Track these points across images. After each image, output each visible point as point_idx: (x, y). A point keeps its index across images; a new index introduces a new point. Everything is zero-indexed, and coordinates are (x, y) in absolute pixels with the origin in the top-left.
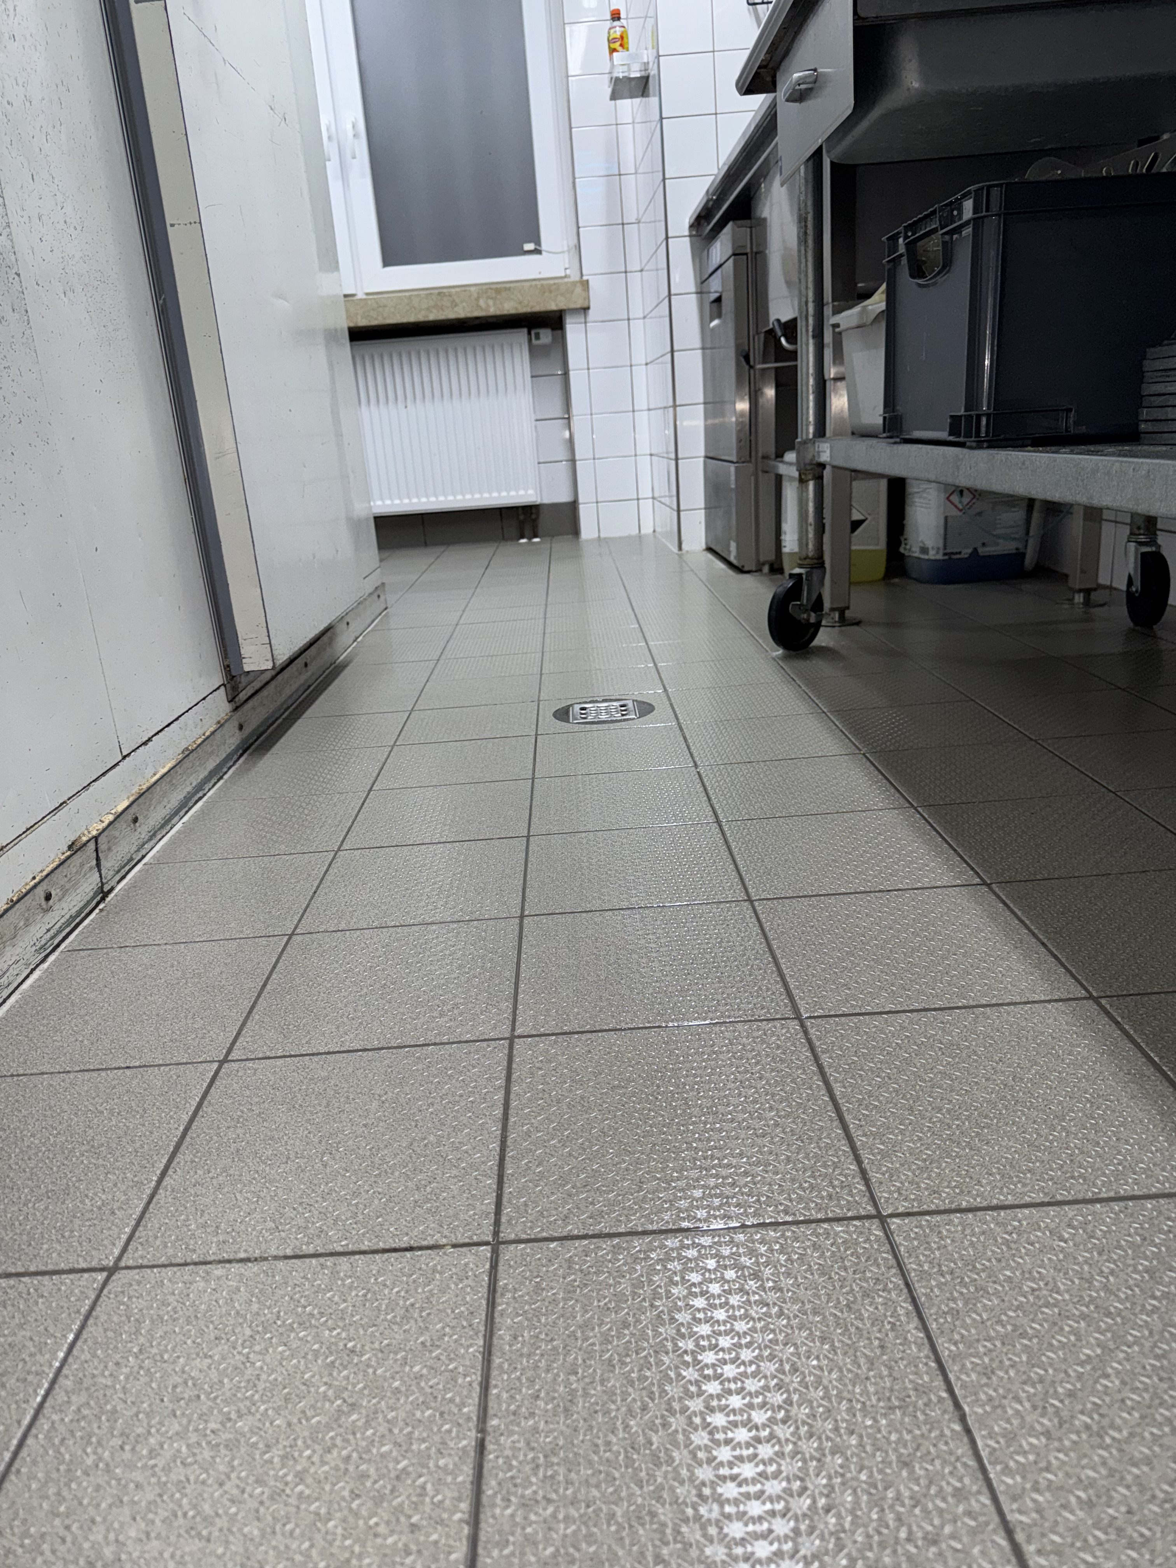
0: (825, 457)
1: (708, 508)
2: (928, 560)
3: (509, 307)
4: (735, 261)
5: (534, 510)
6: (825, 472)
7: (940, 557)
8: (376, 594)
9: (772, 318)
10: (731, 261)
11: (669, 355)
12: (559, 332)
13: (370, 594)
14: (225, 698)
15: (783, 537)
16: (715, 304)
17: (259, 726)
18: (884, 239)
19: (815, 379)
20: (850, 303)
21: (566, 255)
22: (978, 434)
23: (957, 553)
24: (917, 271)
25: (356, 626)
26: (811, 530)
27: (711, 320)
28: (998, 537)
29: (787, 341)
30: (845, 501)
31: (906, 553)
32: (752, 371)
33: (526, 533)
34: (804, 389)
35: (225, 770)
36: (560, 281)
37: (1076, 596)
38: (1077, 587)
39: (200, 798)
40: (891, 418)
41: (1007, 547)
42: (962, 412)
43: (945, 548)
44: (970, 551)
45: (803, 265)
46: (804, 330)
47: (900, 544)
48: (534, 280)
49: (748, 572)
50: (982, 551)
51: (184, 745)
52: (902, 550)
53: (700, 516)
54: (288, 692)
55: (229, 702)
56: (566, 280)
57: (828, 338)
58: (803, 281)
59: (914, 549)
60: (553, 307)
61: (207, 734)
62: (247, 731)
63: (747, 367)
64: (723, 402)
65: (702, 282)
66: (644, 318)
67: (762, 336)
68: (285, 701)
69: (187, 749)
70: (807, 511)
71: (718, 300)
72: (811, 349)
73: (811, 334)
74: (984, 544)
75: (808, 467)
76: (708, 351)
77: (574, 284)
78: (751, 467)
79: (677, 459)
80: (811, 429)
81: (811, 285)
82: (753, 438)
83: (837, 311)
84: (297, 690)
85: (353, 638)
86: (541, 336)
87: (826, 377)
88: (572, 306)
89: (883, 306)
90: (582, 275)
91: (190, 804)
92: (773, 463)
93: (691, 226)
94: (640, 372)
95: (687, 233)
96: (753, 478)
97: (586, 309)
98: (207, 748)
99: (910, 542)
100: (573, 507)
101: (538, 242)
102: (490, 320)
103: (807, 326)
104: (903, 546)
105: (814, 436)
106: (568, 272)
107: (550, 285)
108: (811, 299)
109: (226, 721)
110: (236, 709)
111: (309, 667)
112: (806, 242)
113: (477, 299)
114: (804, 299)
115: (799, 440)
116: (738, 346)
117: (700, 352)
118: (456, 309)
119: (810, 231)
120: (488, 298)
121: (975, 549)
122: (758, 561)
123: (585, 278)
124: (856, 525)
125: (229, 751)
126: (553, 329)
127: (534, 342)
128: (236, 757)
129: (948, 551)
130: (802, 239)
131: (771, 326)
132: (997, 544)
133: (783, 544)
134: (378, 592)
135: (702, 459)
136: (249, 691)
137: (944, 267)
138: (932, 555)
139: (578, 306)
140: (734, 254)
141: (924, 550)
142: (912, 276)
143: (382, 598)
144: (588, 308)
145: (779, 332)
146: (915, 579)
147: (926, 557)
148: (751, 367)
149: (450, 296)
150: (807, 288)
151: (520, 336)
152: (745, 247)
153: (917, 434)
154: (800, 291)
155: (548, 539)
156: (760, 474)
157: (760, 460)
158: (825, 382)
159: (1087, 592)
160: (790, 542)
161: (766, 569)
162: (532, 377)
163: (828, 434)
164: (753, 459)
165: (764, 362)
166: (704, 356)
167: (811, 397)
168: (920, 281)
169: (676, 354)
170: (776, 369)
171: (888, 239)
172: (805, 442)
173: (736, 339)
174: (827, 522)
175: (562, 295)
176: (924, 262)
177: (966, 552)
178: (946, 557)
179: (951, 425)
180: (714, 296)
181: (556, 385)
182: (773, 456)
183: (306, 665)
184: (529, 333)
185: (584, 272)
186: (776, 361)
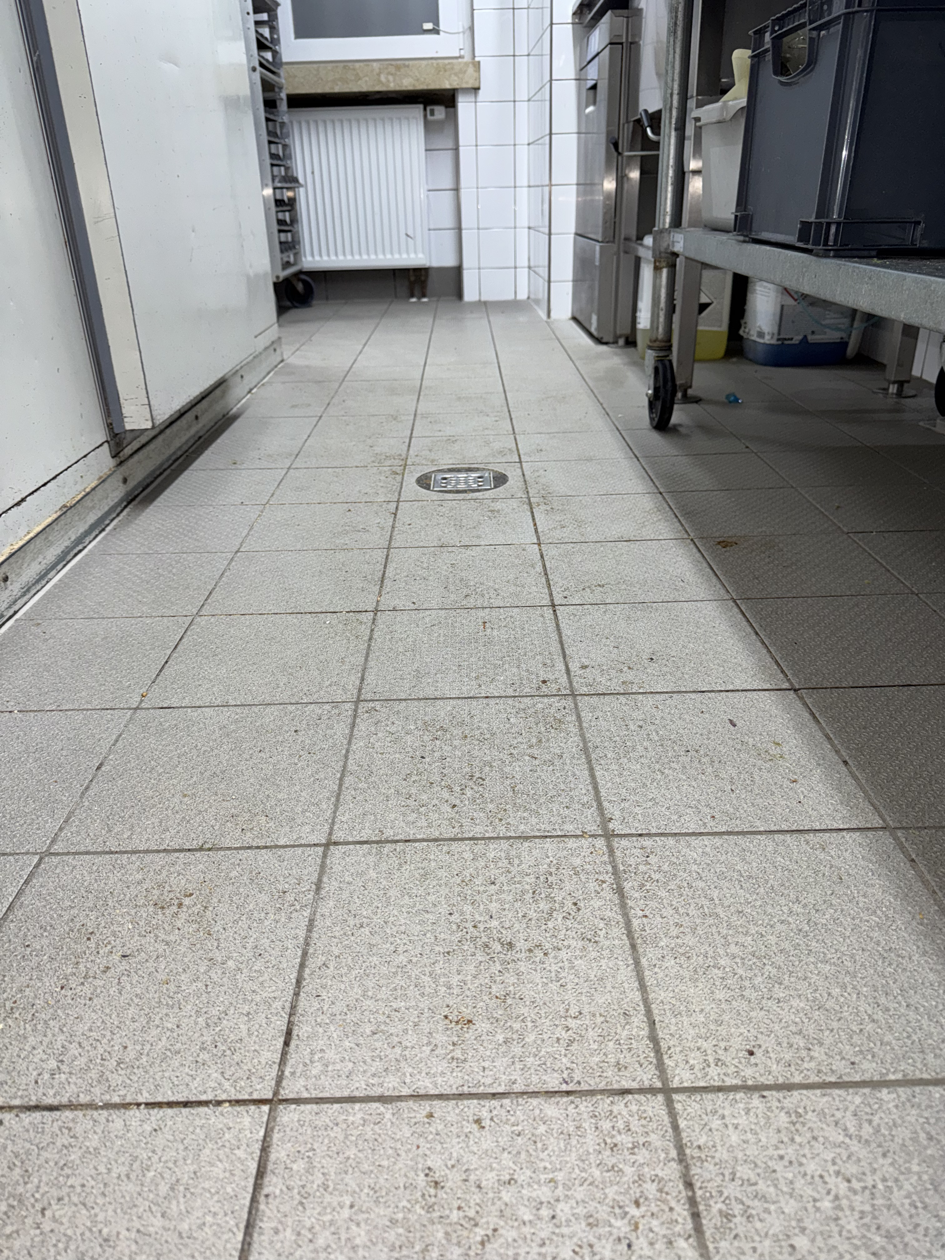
0: (678, 247)
1: (575, 281)
2: (764, 344)
3: (407, 84)
4: (611, 49)
5: (423, 272)
6: (678, 260)
7: (774, 342)
8: (272, 348)
9: (642, 108)
10: (607, 49)
11: (548, 138)
12: (452, 110)
13: (266, 348)
14: (108, 454)
15: (638, 314)
16: (592, 92)
17: (144, 479)
18: (751, 33)
19: (675, 171)
20: (714, 97)
21: (461, 35)
22: (826, 244)
23: (789, 339)
24: (782, 68)
25: (250, 379)
26: (662, 315)
27: (587, 107)
28: (826, 326)
29: (653, 132)
30: (695, 287)
31: (745, 336)
32: (620, 158)
33: (416, 293)
34: (664, 180)
35: (107, 522)
36: (454, 61)
37: (891, 386)
38: (893, 379)
39: (80, 551)
40: (743, 217)
41: (832, 336)
42: (812, 219)
43: (779, 334)
44: (800, 337)
45: (671, 56)
46: (667, 122)
47: (739, 326)
48: (432, 58)
49: (606, 343)
50: (811, 339)
51: (62, 501)
52: (741, 332)
53: (569, 287)
54: (177, 443)
55: (113, 457)
56: (460, 60)
57: (690, 130)
58: (670, 72)
59: (752, 332)
60: (447, 86)
61: (88, 490)
62: (132, 483)
63: (615, 154)
64: (592, 184)
65: (581, 69)
66: (529, 100)
67: (631, 124)
68: (174, 453)
69: (65, 506)
70: (659, 296)
71: (594, 87)
72: (673, 141)
73: (673, 126)
74: (813, 332)
75: (663, 255)
76: (583, 135)
77: (466, 64)
78: (614, 247)
79: (550, 234)
80: (668, 219)
81: (677, 77)
82: (617, 219)
83: (699, 105)
84: (187, 441)
85: (247, 390)
86: (436, 112)
87: (686, 169)
88: (464, 86)
89: (743, 102)
90: (474, 56)
91: (69, 558)
92: (633, 245)
93: (574, 14)
94: (523, 151)
95: (570, 21)
96: (615, 257)
97: (476, 89)
98: (88, 502)
99: (749, 325)
100: (458, 271)
101: (436, 22)
102: (390, 95)
103: (671, 118)
104: (742, 329)
105: (670, 227)
106: (462, 52)
107: (446, 65)
108: (676, 92)
109: (109, 476)
110: (121, 463)
111: (200, 420)
112: (675, 33)
113: (379, 75)
114: (669, 91)
115: (656, 229)
116: (608, 133)
117: (575, 136)
118: (359, 82)
119: (680, 22)
120: (389, 73)
121: (805, 337)
122: (615, 332)
123: (477, 59)
124: (703, 307)
125: (112, 504)
126: (447, 107)
127: (429, 117)
128: (119, 509)
129: (781, 337)
130: (672, 31)
131: (639, 116)
132: (825, 333)
133: (638, 320)
134: (275, 346)
135: (572, 236)
136: (136, 445)
137: (808, 65)
138: (767, 340)
139: (469, 86)
140: (611, 44)
141: (761, 334)
142: (775, 73)
143: (278, 351)
144: (479, 89)
145: (646, 122)
146: (750, 360)
147: (761, 341)
148: (619, 154)
149: (354, 69)
150: (673, 80)
151: (417, 111)
152: (620, 36)
153: (765, 236)
154: (666, 83)
155: (435, 299)
156: (622, 254)
157: (622, 241)
158: (684, 173)
159: (901, 384)
160: (644, 320)
161: (621, 342)
162: (426, 150)
163: (683, 225)
164: (616, 240)
165: (631, 151)
166: (579, 139)
167: (670, 188)
168: (783, 79)
169: (553, 136)
170: (642, 157)
171: (755, 33)
172: (661, 231)
173: (608, 125)
174: (678, 303)
175: (456, 74)
176: (788, 60)
177: (797, 339)
178: (780, 342)
179: (800, 230)
180: (590, 83)
181: (447, 158)
182: (634, 238)
183: (197, 418)
184: (425, 109)
185: (476, 54)
186: (642, 150)
